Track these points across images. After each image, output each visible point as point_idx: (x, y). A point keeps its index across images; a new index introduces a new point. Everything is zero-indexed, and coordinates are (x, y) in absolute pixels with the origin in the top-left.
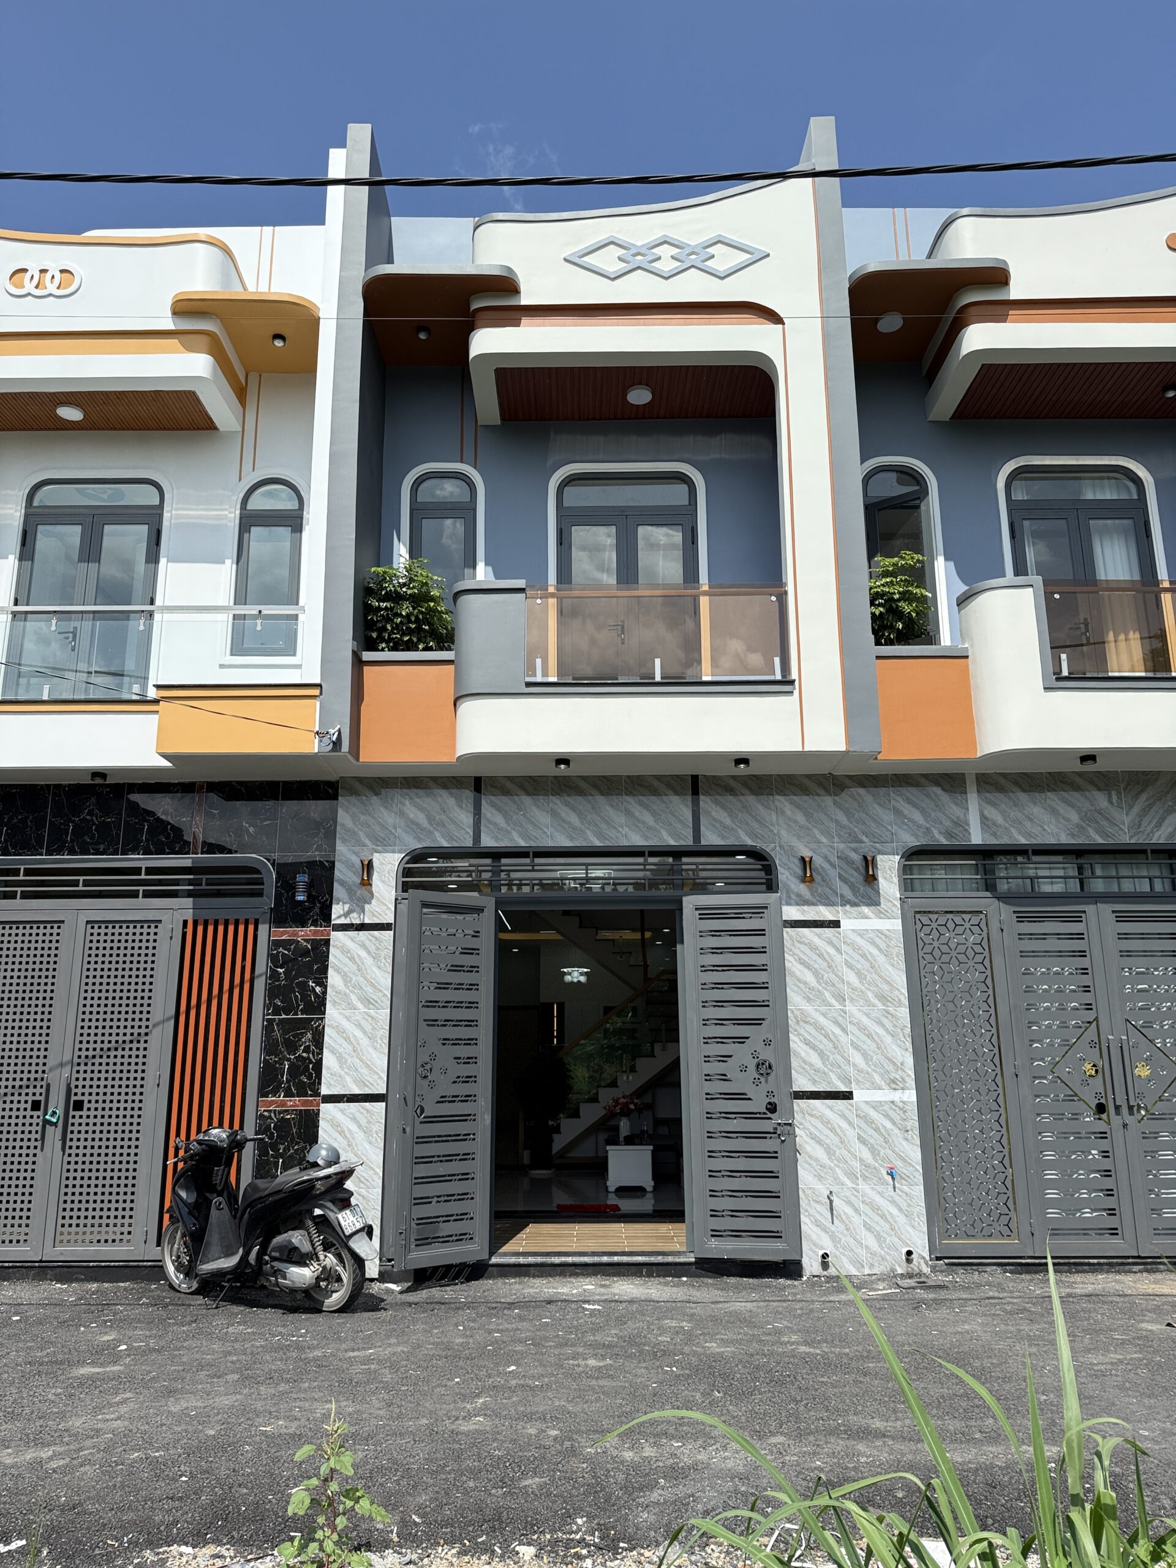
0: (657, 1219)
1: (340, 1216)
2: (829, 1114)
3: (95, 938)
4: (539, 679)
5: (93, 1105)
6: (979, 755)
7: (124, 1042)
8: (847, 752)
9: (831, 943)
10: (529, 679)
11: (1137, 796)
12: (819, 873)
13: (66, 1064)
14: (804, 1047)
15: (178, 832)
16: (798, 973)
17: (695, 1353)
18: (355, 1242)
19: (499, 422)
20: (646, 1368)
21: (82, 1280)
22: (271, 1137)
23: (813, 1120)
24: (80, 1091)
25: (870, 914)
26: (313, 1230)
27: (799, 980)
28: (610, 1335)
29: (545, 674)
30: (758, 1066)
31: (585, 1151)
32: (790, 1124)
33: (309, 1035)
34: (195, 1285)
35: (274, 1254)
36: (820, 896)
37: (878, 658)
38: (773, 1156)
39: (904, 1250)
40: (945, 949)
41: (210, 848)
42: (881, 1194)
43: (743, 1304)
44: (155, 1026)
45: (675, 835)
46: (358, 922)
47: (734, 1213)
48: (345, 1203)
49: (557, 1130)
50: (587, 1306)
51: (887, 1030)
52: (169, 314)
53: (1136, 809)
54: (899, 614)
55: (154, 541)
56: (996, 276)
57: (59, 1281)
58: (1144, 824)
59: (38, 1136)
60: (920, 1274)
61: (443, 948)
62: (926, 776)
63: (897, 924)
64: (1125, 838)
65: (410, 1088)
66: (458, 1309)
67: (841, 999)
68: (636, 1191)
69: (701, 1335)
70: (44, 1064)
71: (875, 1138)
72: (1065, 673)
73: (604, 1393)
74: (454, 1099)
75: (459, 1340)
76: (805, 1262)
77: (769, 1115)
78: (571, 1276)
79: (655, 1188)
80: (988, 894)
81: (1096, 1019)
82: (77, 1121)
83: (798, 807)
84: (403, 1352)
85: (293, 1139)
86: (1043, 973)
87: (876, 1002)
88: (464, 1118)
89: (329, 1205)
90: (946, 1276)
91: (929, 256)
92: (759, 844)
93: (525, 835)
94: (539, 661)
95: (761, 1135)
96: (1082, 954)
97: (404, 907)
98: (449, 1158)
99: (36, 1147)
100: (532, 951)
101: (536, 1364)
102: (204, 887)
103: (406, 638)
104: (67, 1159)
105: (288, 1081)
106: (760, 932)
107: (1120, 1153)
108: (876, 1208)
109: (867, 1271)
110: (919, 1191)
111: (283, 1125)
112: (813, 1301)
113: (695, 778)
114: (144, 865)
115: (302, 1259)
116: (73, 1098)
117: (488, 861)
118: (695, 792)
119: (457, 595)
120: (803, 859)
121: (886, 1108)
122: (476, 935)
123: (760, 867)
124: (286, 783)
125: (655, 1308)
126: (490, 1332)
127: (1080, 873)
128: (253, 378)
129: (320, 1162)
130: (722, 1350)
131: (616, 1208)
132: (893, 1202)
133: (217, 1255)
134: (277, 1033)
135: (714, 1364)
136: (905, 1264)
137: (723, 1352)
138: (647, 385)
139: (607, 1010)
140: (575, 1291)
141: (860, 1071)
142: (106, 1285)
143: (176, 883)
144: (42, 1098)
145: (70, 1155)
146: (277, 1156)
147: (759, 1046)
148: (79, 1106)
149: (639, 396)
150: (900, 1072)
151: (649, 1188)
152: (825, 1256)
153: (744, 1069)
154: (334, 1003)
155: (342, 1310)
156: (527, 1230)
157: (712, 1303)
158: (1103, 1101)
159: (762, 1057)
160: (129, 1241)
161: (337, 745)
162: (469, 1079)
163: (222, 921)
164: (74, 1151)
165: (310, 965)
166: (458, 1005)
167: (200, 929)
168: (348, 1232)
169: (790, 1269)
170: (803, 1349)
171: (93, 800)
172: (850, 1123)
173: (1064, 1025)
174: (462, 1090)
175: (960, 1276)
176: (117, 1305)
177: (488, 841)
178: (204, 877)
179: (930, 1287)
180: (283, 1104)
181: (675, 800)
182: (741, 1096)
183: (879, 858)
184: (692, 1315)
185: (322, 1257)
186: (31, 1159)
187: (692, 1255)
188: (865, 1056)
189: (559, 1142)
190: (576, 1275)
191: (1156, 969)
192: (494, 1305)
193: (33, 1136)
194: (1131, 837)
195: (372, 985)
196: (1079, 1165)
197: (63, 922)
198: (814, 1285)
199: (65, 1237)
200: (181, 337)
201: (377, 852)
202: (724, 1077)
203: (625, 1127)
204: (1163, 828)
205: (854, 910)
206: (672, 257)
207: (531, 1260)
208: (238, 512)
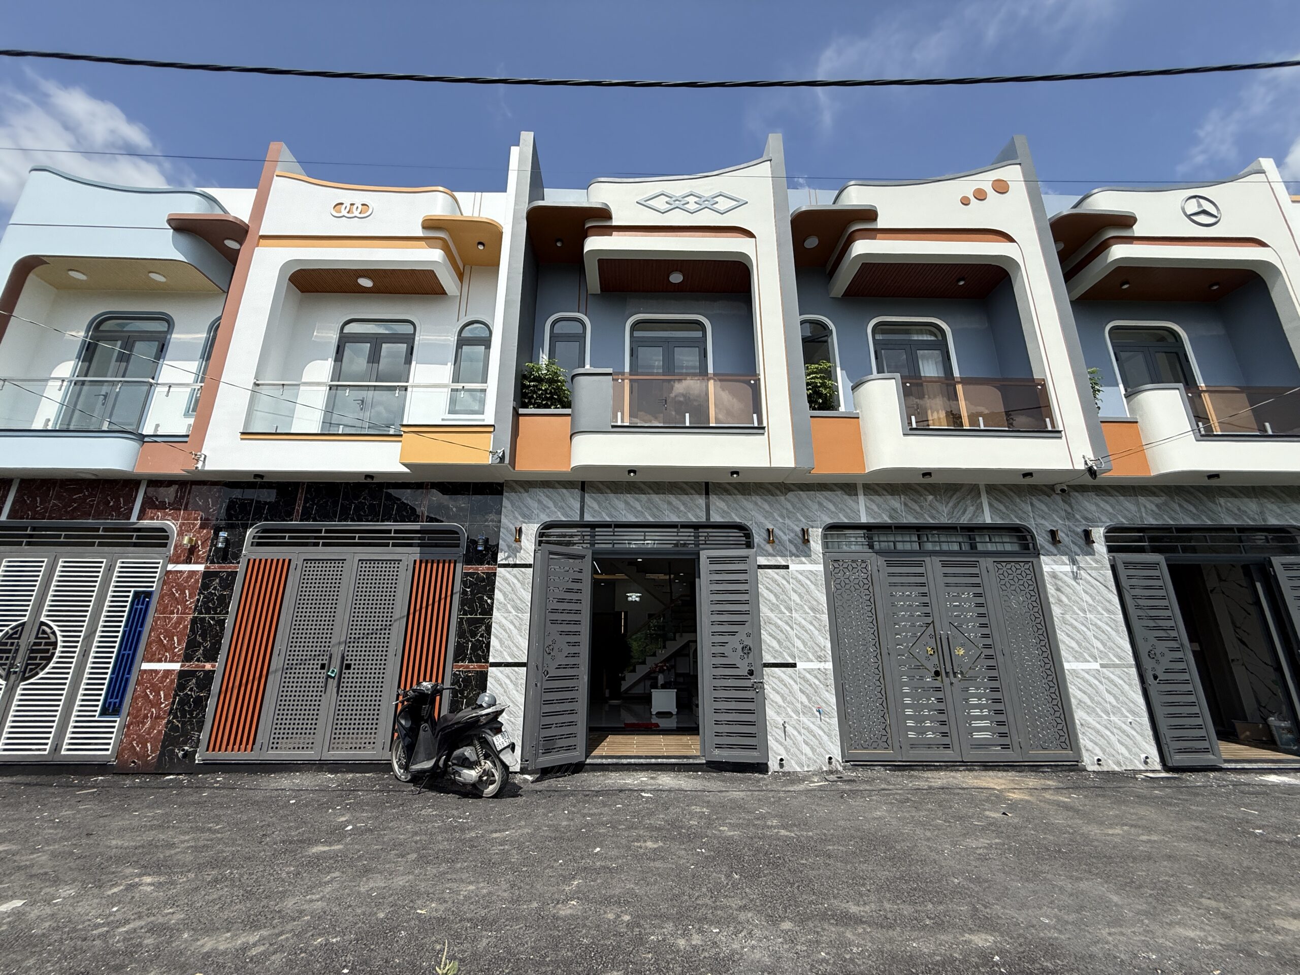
0: (681, 733)
1: (494, 739)
2: (782, 675)
3: (363, 569)
4: (619, 423)
5: (357, 667)
6: (867, 472)
7: (377, 629)
8: (795, 468)
9: (784, 578)
10: (612, 424)
11: (951, 497)
12: (777, 538)
13: (342, 643)
14: (769, 637)
15: (413, 510)
16: (765, 595)
17: (715, 836)
18: (504, 755)
19: (599, 292)
20: (685, 849)
21: (344, 772)
22: (460, 686)
23: (774, 679)
24: (349, 658)
25: (806, 561)
26: (478, 747)
27: (766, 599)
28: (658, 820)
29: (622, 421)
30: (743, 648)
31: (639, 690)
32: (762, 682)
33: (483, 628)
34: (409, 777)
35: (454, 761)
36: (778, 551)
37: (811, 417)
38: (751, 700)
39: (827, 757)
40: (847, 581)
41: (431, 520)
42: (813, 723)
43: (738, 793)
44: (395, 621)
45: (697, 516)
46: (513, 563)
47: (729, 734)
48: (498, 730)
49: (624, 679)
50: (643, 794)
51: (815, 627)
52: (421, 228)
53: (950, 504)
54: (820, 395)
55: (409, 352)
56: (870, 215)
57: (331, 772)
58: (955, 513)
59: (323, 685)
60: (837, 771)
61: (561, 578)
62: (835, 484)
63: (821, 568)
64: (944, 520)
65: (540, 660)
66: (565, 795)
67: (790, 610)
68: (667, 715)
69: (716, 819)
70: (330, 642)
71: (810, 690)
72: (914, 425)
73: (659, 875)
74: (566, 667)
75: (564, 823)
76: (770, 763)
77: (749, 677)
78: (633, 771)
79: (678, 713)
80: (871, 551)
81: (933, 622)
82: (347, 675)
83: (765, 500)
84: (528, 833)
85: (472, 688)
86: (900, 595)
87: (809, 611)
88: (571, 677)
89: (489, 731)
90: (852, 773)
91: (834, 203)
92: (744, 522)
93: (610, 515)
94: (619, 414)
95: (744, 689)
96: (923, 585)
97: (538, 555)
98: (562, 701)
99: (321, 691)
100: (611, 584)
101: (613, 846)
102: (427, 541)
103: (544, 402)
104: (339, 698)
105: (471, 654)
106: (744, 572)
107: (949, 700)
108: (811, 732)
109: (806, 769)
110: (835, 721)
111: (467, 680)
112: (779, 791)
113: (707, 484)
114: (393, 528)
115: (471, 765)
116: (345, 662)
117: (589, 529)
118: (707, 493)
119: (573, 377)
120: (768, 530)
121: (815, 672)
122: (581, 571)
123: (742, 535)
124: (474, 483)
125: (685, 797)
126: (584, 816)
127: (919, 539)
128: (468, 268)
129: (484, 705)
130: (732, 833)
131: (657, 725)
132: (820, 727)
133: (422, 759)
134: (465, 626)
135: (729, 846)
136: (828, 765)
137: (733, 835)
138: (681, 271)
139: (650, 616)
140: (636, 782)
141: (801, 651)
142: (358, 775)
143: (412, 538)
144: (326, 662)
145: (341, 696)
146: (463, 697)
147: (744, 637)
148: (348, 667)
149: (676, 278)
150: (823, 652)
151: (674, 713)
152: (782, 760)
153: (735, 650)
154: (498, 609)
155: (495, 796)
156: (608, 740)
157: (719, 792)
158: (938, 669)
159: (745, 643)
160: (373, 748)
161: (502, 459)
162: (575, 655)
163: (436, 561)
164: (344, 694)
165: (485, 586)
166: (570, 612)
167: (423, 565)
168: (499, 748)
169: (762, 768)
170: (783, 832)
171: (367, 491)
172: (795, 681)
173: (913, 625)
174: (571, 661)
175: (860, 773)
176: (359, 790)
177: (588, 518)
178: (427, 536)
179: (845, 781)
180: (468, 667)
181: (697, 496)
182: (733, 666)
183: (810, 530)
184: (708, 802)
185: (483, 764)
186: (318, 698)
187: (704, 758)
188: (804, 642)
189: (624, 686)
190: (636, 770)
191: (963, 594)
192: (587, 793)
193: (320, 685)
194: (948, 520)
195: (520, 599)
196: (924, 707)
197: (345, 560)
198: (775, 778)
199: (336, 746)
200: (428, 241)
201: (524, 523)
202: (723, 655)
203: (661, 679)
204: (966, 515)
205: (797, 560)
206: (695, 202)
207: (610, 761)
208: (456, 338)
